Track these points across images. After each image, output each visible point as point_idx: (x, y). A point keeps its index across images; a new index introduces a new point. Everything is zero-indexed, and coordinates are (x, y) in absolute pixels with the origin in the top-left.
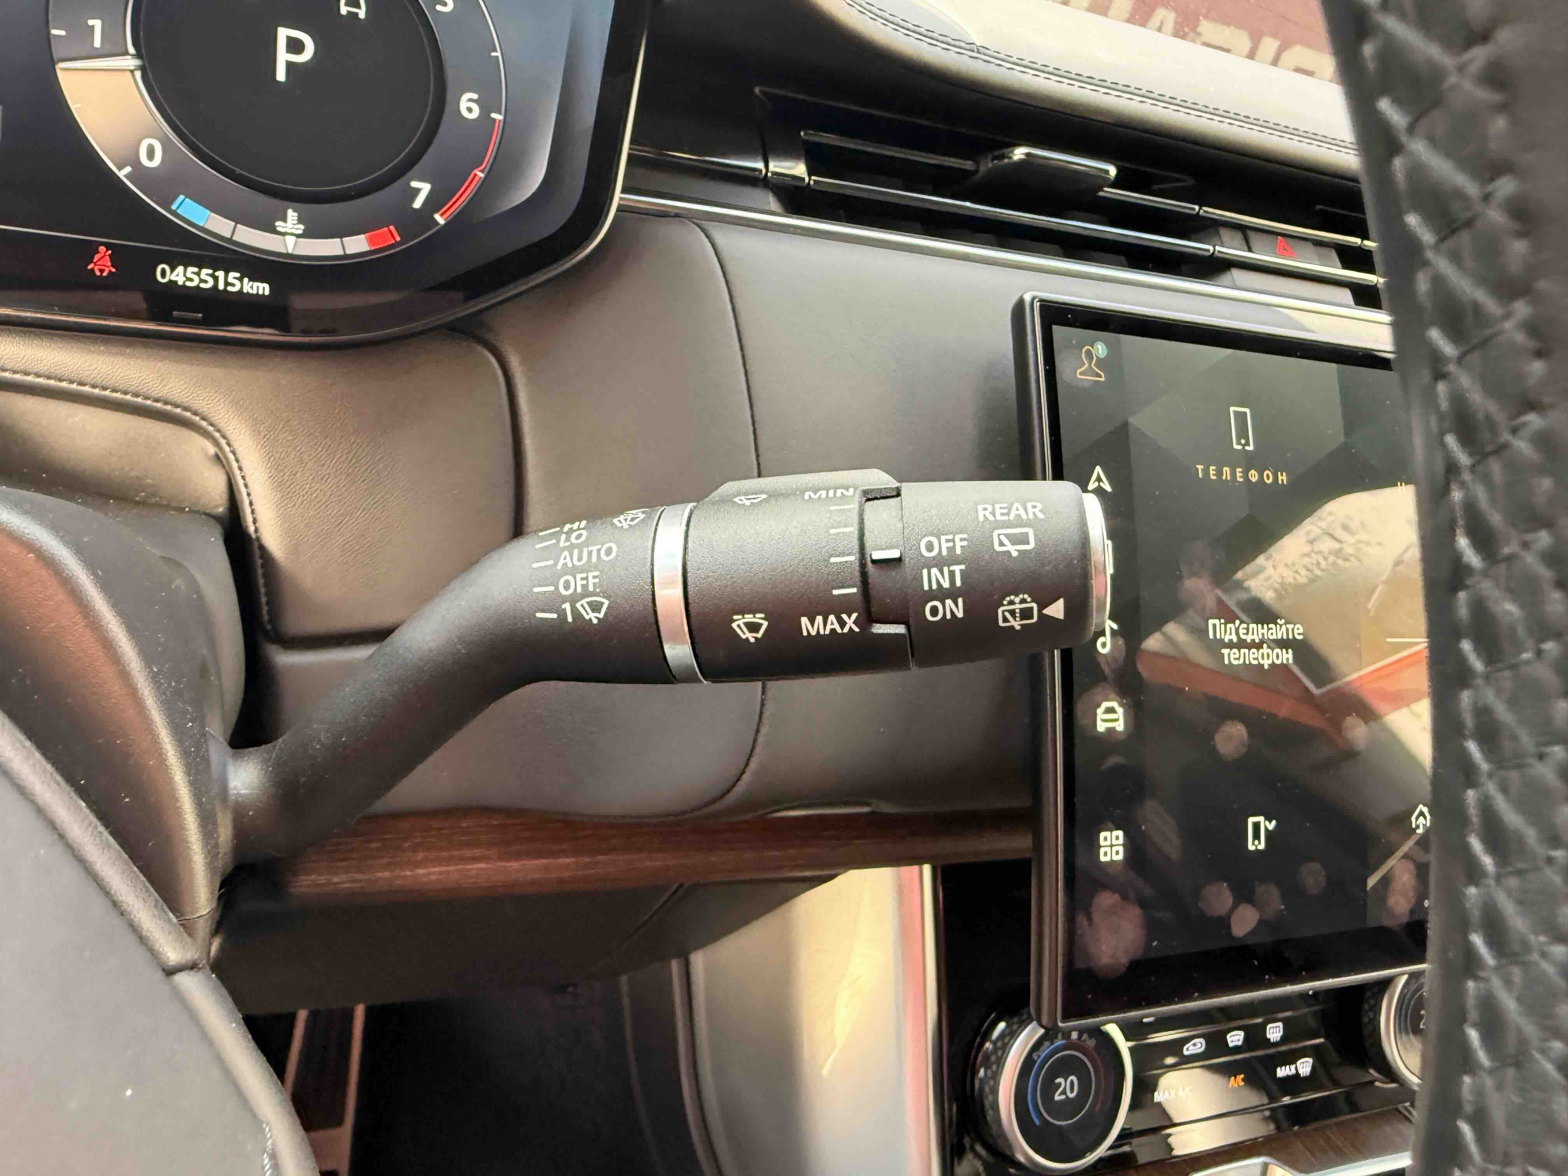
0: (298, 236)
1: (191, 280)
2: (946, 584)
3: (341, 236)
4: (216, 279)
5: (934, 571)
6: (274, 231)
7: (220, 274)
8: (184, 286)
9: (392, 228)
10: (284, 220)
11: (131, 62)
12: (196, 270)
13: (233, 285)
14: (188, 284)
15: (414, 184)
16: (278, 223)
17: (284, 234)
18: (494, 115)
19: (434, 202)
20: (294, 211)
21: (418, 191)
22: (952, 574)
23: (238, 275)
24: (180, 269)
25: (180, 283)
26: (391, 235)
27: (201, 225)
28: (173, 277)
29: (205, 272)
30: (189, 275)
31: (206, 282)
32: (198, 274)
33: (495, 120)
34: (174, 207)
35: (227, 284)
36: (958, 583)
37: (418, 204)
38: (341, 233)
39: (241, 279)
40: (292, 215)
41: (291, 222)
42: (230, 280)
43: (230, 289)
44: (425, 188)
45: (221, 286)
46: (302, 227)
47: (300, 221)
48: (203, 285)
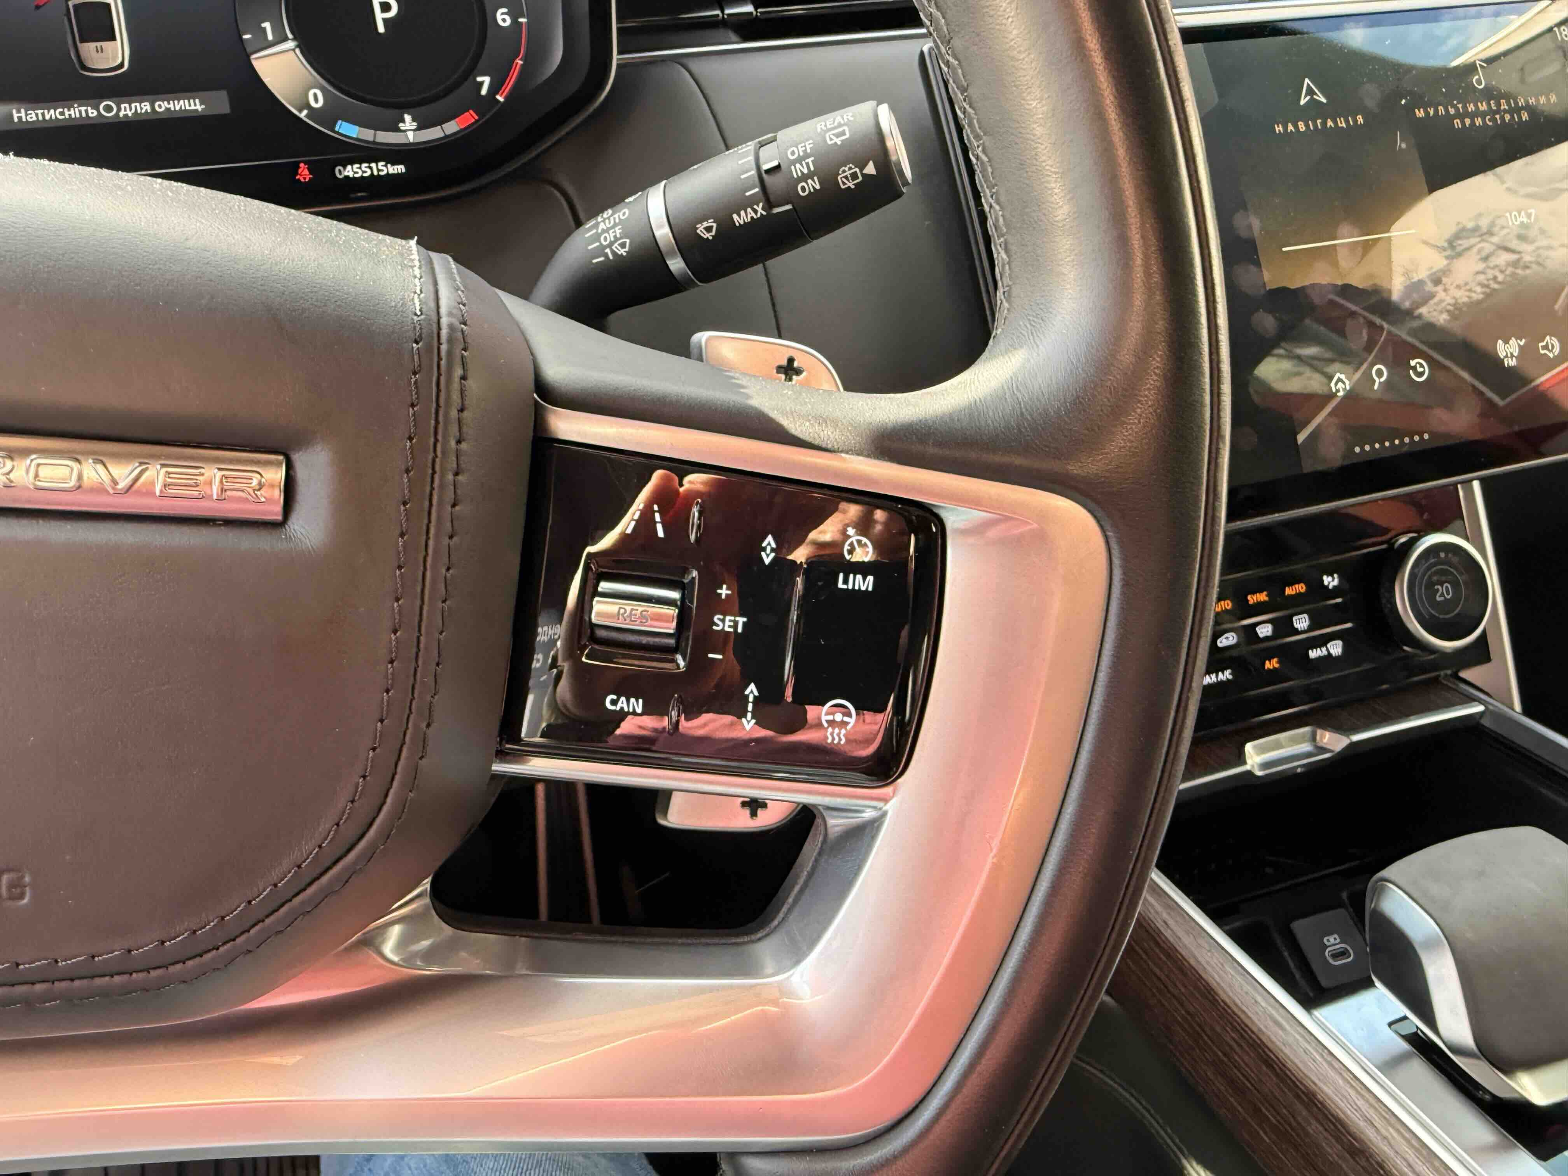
0: (414, 130)
1: (357, 173)
2: (805, 171)
3: (440, 124)
4: (370, 168)
5: (798, 166)
6: (398, 130)
7: (373, 165)
8: (354, 178)
9: (471, 111)
10: (403, 121)
11: (291, 44)
12: (358, 166)
13: (382, 170)
14: (356, 176)
15: (479, 79)
16: (401, 125)
17: (405, 131)
18: (520, 20)
19: (495, 88)
20: (409, 114)
21: (482, 83)
22: (807, 164)
23: (383, 163)
24: (349, 167)
25: (351, 176)
26: (469, 118)
27: (354, 136)
28: (346, 174)
29: (364, 165)
30: (355, 170)
31: (365, 172)
32: (360, 168)
33: (521, 23)
34: (337, 129)
35: (379, 170)
36: (812, 169)
37: (484, 92)
38: (440, 122)
39: (386, 166)
40: (408, 118)
41: (408, 123)
42: (380, 168)
43: (381, 173)
44: (486, 80)
45: (375, 173)
46: (415, 124)
47: (414, 120)
48: (365, 175)
